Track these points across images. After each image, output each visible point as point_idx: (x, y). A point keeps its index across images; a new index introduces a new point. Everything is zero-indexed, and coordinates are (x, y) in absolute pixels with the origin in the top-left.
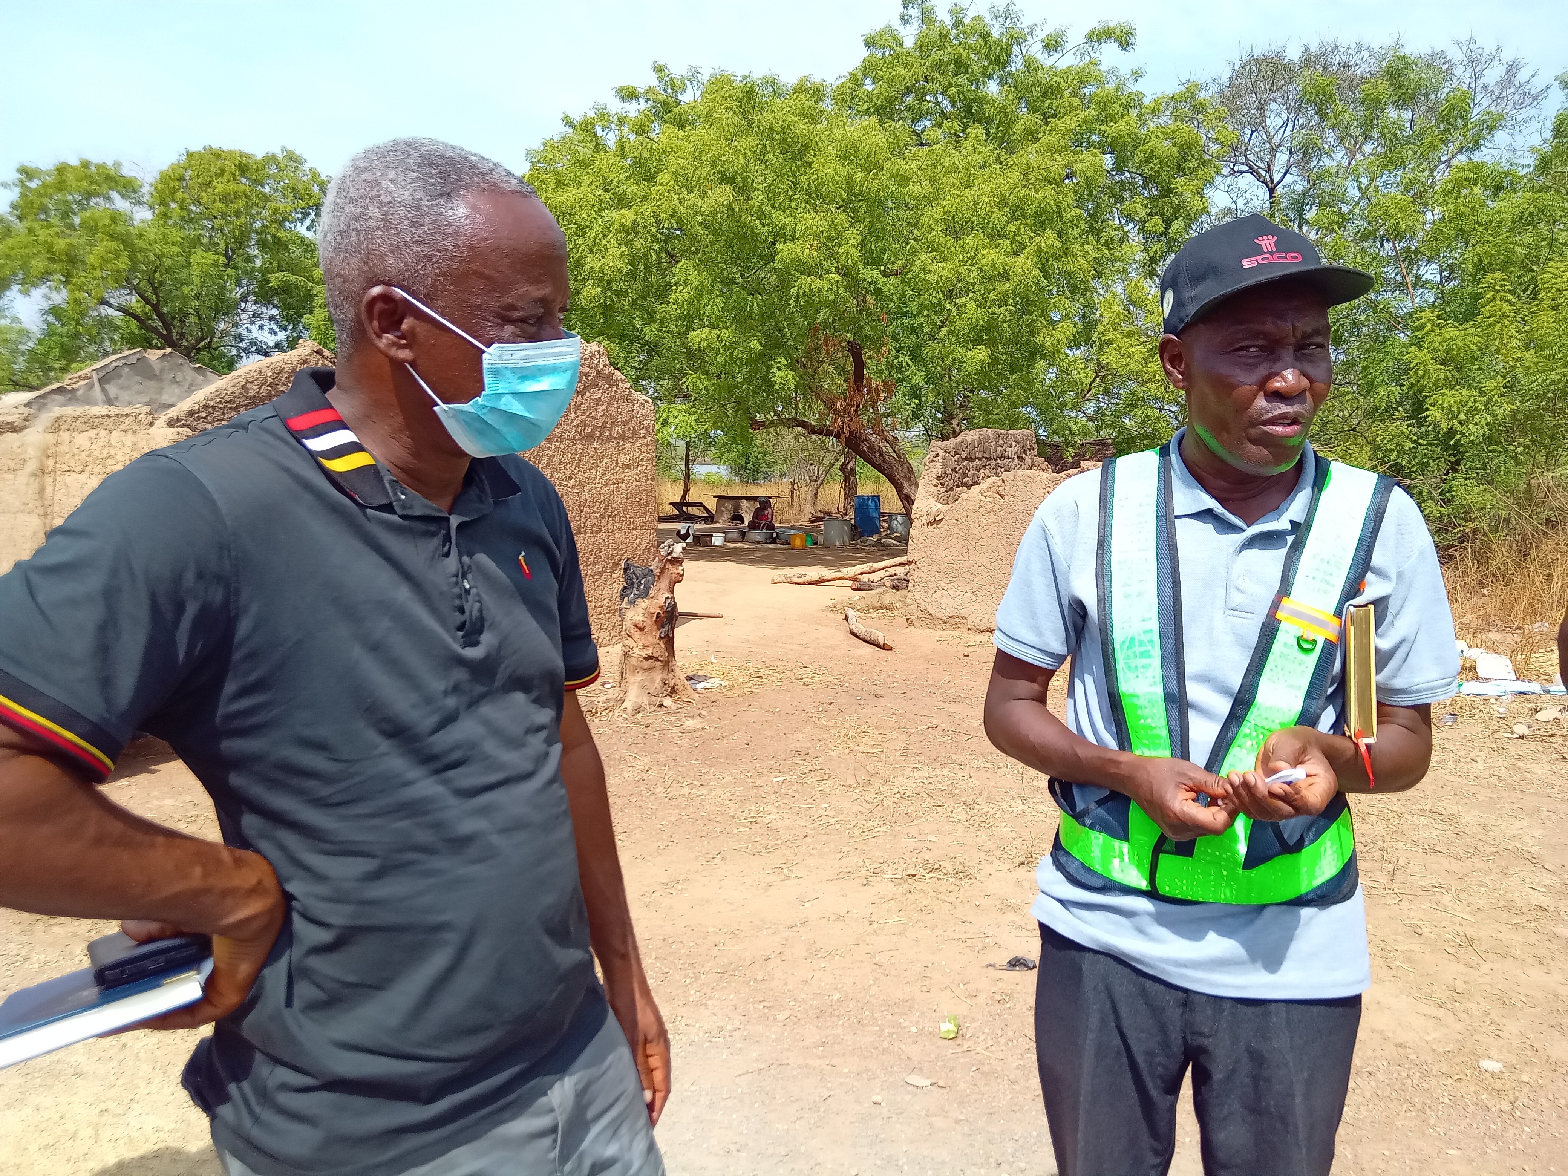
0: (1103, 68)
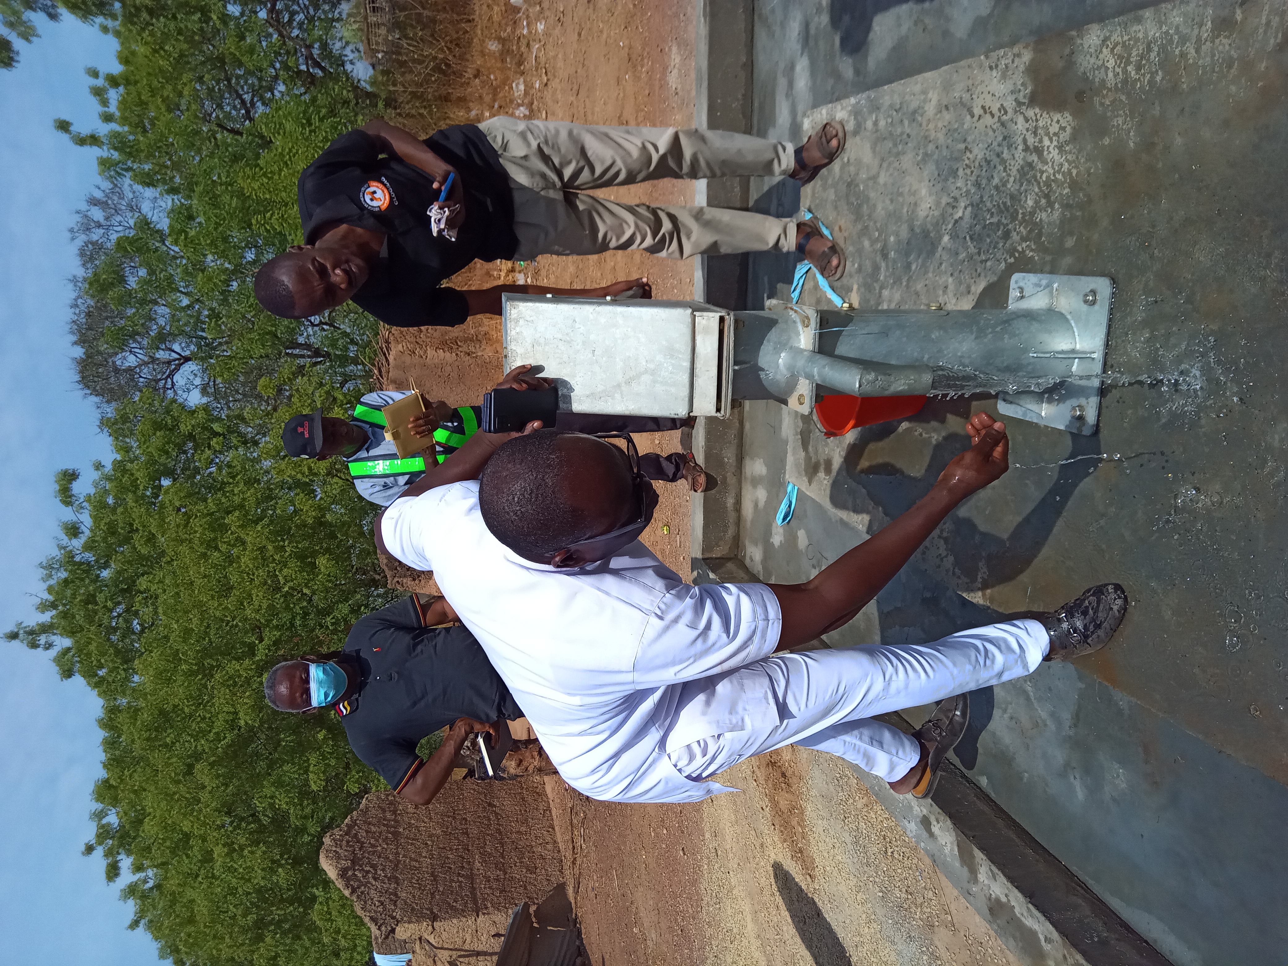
0: (92, 491)
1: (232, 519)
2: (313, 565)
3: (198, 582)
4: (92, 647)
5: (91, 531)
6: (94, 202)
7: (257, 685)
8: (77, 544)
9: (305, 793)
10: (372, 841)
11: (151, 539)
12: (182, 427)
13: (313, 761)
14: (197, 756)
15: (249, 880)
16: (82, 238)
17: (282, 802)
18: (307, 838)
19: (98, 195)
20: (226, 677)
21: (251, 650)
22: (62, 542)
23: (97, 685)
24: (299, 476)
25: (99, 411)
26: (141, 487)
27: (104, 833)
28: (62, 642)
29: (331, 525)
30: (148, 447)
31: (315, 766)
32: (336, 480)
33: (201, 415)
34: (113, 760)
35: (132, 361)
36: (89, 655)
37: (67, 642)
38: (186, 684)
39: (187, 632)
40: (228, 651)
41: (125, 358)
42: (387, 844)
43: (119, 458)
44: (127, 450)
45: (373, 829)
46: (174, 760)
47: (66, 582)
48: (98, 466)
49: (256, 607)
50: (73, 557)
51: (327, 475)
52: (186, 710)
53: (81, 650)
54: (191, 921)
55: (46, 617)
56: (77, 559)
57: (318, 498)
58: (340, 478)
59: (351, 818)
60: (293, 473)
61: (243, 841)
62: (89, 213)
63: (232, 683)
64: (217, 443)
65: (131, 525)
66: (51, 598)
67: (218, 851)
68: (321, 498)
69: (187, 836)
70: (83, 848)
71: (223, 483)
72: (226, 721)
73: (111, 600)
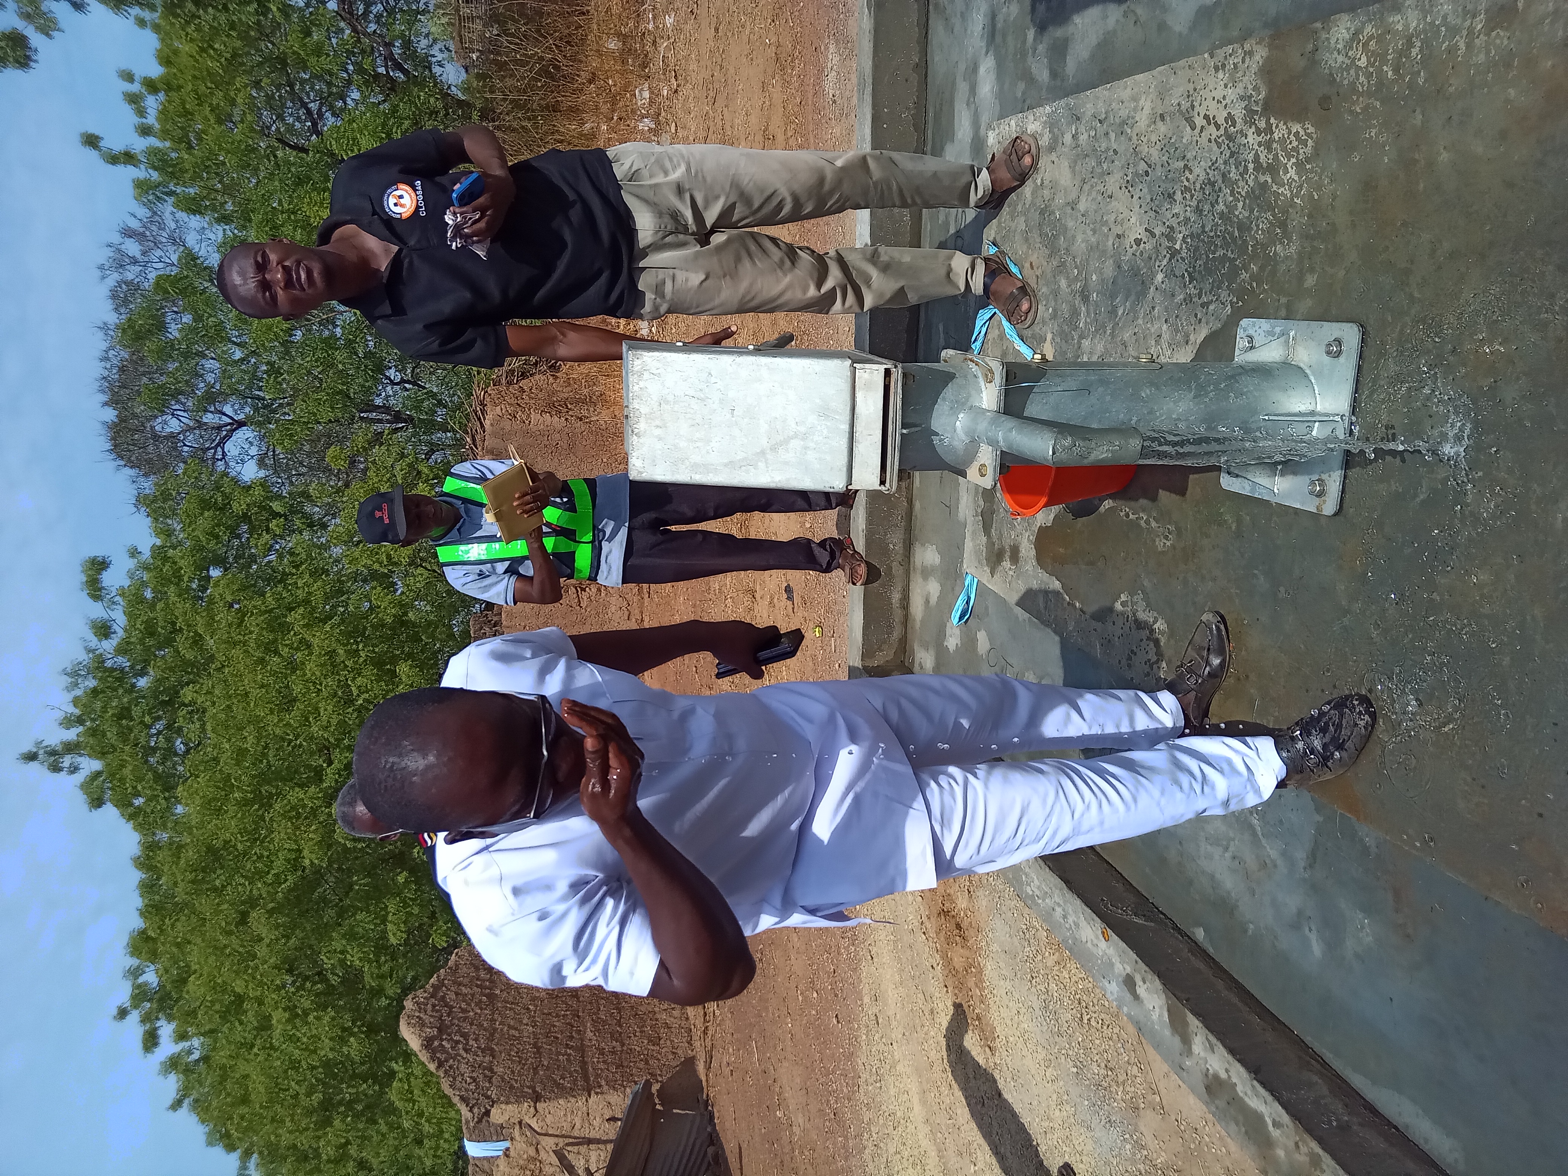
0: (126, 583)
1: (295, 617)
2: (393, 674)
3: (255, 692)
4: (127, 771)
5: (126, 631)
6: (128, 233)
7: (325, 817)
8: (108, 646)
9: (382, 947)
10: (463, 1005)
11: (197, 641)
12: (235, 505)
13: (391, 908)
14: (252, 902)
15: (315, 1052)
16: (114, 278)
17: (354, 958)
18: (384, 1002)
19: (134, 224)
20: (288, 807)
21: (318, 775)
22: (91, 644)
23: (131, 817)
24: (376, 566)
25: (134, 486)
26: (186, 579)
27: (140, 995)
28: (90, 765)
29: (414, 625)
30: (193, 530)
31: (394, 914)
32: (420, 570)
33: (258, 492)
34: (152, 906)
35: (174, 425)
36: (122, 780)
37: (96, 765)
38: (239, 815)
39: (241, 753)
40: (290, 777)
41: (165, 422)
42: (481, 1009)
43: (159, 542)
44: (168, 533)
45: (464, 990)
46: (226, 906)
47: (95, 692)
48: (134, 553)
49: (325, 723)
50: (103, 662)
51: (410, 565)
52: (240, 846)
53: (112, 774)
54: (245, 1100)
55: (72, 734)
56: (108, 664)
57: (399, 592)
58: (426, 568)
59: (438, 976)
60: (369, 562)
61: (307, 1004)
62: (123, 247)
63: (294, 814)
64: (277, 526)
65: (174, 624)
66: (77, 712)
67: (278, 1016)
68: (403, 593)
69: (240, 999)
70: (115, 1012)
71: (284, 573)
72: (288, 861)
73: (150, 714)
